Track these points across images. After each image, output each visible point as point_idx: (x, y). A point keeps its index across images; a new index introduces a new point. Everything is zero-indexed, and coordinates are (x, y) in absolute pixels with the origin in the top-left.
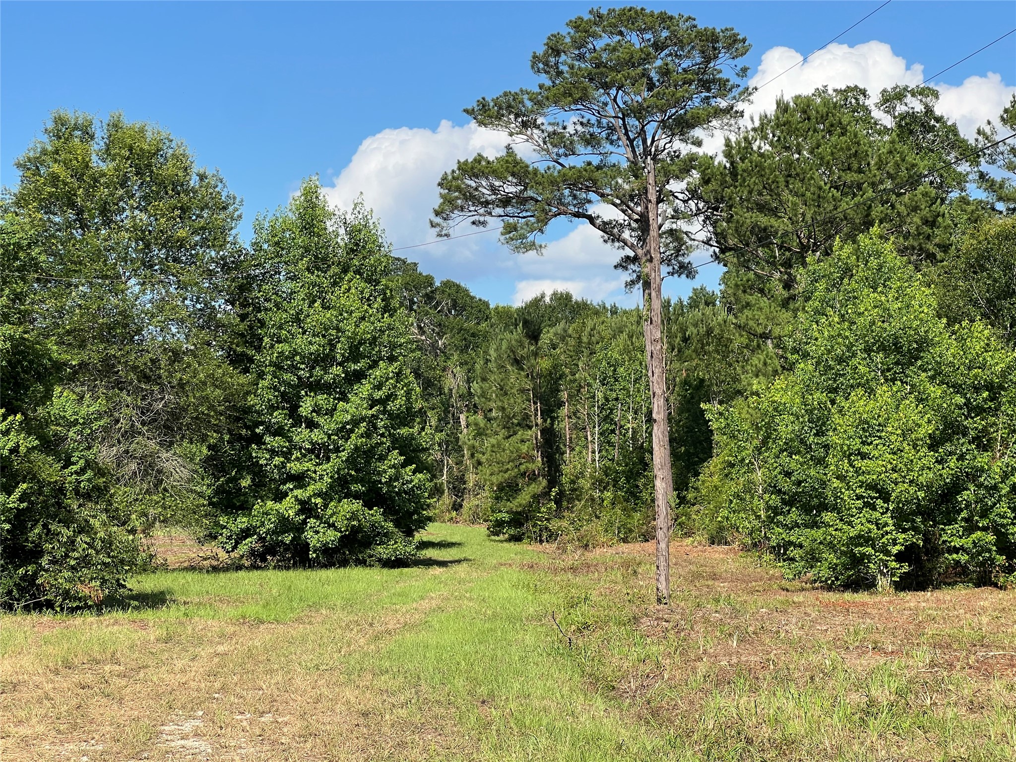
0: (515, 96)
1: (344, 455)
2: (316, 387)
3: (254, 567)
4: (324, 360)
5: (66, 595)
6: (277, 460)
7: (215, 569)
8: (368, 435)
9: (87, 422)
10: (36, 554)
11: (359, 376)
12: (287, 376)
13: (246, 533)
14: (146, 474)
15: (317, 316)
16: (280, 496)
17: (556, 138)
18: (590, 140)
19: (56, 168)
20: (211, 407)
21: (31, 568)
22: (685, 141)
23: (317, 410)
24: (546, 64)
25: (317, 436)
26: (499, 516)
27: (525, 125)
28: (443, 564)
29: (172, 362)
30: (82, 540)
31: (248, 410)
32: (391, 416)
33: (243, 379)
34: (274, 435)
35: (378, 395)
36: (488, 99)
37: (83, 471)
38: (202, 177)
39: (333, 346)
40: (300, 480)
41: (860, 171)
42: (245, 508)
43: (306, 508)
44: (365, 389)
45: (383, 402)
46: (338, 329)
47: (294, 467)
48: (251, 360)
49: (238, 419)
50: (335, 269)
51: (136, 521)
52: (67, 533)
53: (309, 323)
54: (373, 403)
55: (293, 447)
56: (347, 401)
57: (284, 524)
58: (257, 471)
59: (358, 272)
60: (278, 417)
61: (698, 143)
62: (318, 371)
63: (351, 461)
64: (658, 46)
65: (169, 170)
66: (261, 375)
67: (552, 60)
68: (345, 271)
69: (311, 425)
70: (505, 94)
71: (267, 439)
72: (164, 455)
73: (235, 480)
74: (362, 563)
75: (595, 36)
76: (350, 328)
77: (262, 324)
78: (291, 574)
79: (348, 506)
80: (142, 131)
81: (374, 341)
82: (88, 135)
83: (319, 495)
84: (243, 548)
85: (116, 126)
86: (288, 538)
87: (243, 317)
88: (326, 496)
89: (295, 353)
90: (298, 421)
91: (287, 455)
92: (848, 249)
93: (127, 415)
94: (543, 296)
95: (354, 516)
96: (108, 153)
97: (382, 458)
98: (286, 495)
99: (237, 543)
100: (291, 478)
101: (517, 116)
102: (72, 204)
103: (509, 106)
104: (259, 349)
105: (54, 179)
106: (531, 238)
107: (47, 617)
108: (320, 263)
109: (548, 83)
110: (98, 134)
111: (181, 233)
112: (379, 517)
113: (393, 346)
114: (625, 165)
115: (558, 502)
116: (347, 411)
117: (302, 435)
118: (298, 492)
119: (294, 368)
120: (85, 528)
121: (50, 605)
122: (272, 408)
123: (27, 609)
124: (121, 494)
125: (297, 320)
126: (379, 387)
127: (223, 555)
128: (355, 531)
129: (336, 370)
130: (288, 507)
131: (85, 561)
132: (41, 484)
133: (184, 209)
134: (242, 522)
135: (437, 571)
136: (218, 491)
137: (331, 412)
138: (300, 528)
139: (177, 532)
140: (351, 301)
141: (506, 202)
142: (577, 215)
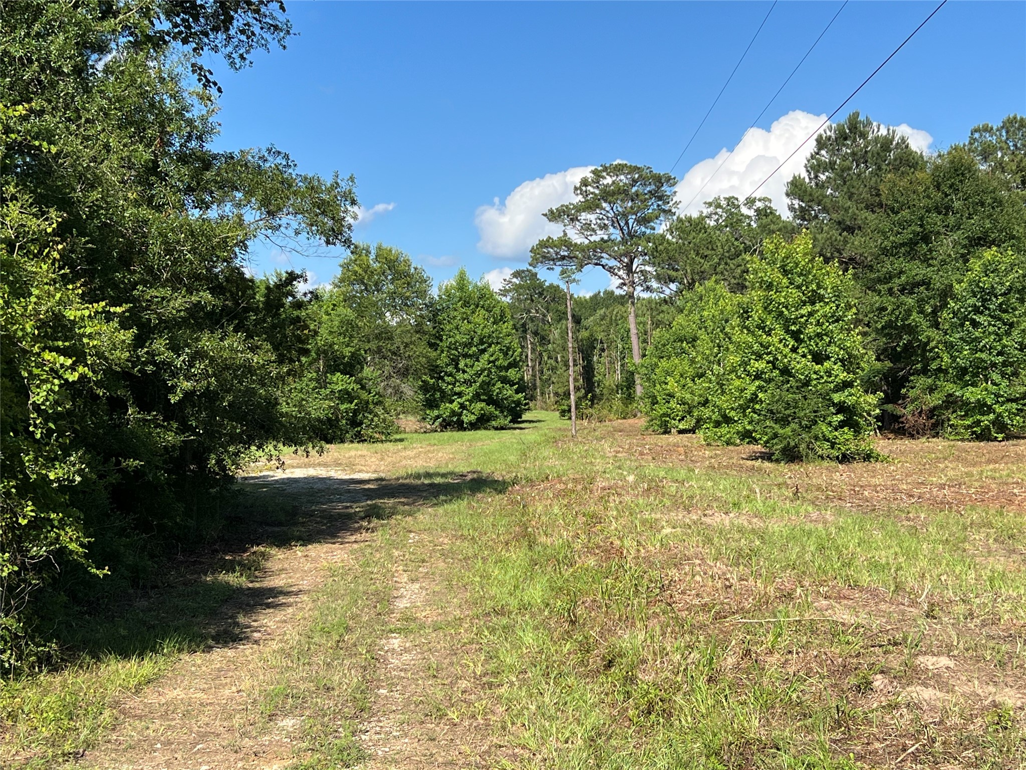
0: (567, 207)
1: (478, 384)
2: (466, 356)
3: (442, 431)
4: (469, 345)
5: (371, 437)
6: (450, 387)
7: (425, 432)
8: (488, 376)
9: (376, 378)
10: (361, 423)
11: (483, 351)
12: (453, 352)
13: (438, 417)
14: (396, 393)
15: (465, 326)
16: (451, 402)
17: (587, 227)
18: (604, 227)
19: (356, 268)
20: (422, 366)
21: (359, 429)
22: (646, 228)
23: (466, 365)
24: (581, 190)
25: (466, 376)
26: (563, 407)
27: (572, 220)
28: (521, 429)
29: (405, 347)
30: (376, 419)
31: (437, 366)
32: (497, 367)
33: (435, 354)
34: (449, 376)
35: (492, 359)
36: (554, 208)
37: (374, 396)
38: (416, 269)
39: (472, 339)
40: (460, 395)
41: (713, 249)
42: (437, 407)
43: (463, 406)
44: (486, 356)
45: (493, 362)
46: (475, 332)
47: (457, 389)
48: (438, 345)
49: (433, 370)
50: (472, 307)
51: (393, 413)
52: (370, 417)
53: (463, 329)
54: (490, 362)
55: (456, 381)
56: (479, 361)
57: (453, 413)
58: (443, 392)
59: (483, 307)
60: (450, 369)
61: (654, 229)
62: (466, 350)
63: (481, 387)
64: (635, 181)
65: (402, 267)
66: (442, 352)
67: (584, 188)
68: (477, 306)
69: (464, 372)
70: (562, 206)
71: (446, 378)
72: (403, 385)
73: (433, 395)
74: (486, 429)
75: (604, 178)
76: (479, 332)
77: (443, 330)
78: (455, 433)
79: (480, 405)
80: (390, 251)
81: (490, 336)
82: (368, 252)
83: (468, 400)
84: (437, 424)
85: (379, 248)
86: (455, 419)
87: (434, 328)
88: (471, 401)
89: (456, 342)
90: (458, 370)
91: (454, 385)
92: (701, 288)
93: (388, 369)
94: (599, 292)
95: (482, 409)
96: (376, 260)
97: (494, 385)
98: (454, 401)
99: (434, 421)
100: (456, 394)
101: (568, 216)
102: (363, 283)
103: (564, 212)
104: (441, 340)
105: (355, 273)
106: (573, 276)
107: (365, 444)
108: (466, 304)
109: (583, 200)
110: (373, 252)
111: (408, 294)
112: (493, 409)
113: (498, 338)
114: (619, 239)
115: (592, 400)
116: (478, 366)
117: (460, 376)
118: (459, 400)
119: (456, 349)
120: (376, 415)
121: (366, 440)
122: (447, 365)
123: (358, 442)
124: (388, 402)
125: (457, 328)
126: (492, 356)
127: (429, 427)
128: (483, 415)
129: (474, 349)
130: (455, 406)
131: (376, 426)
132: (361, 400)
133: (408, 284)
134: (436, 413)
135: (518, 431)
136: (427, 400)
137: (472, 366)
138: (460, 414)
139: (411, 418)
140: (479, 320)
141: (563, 258)
142: (596, 264)
